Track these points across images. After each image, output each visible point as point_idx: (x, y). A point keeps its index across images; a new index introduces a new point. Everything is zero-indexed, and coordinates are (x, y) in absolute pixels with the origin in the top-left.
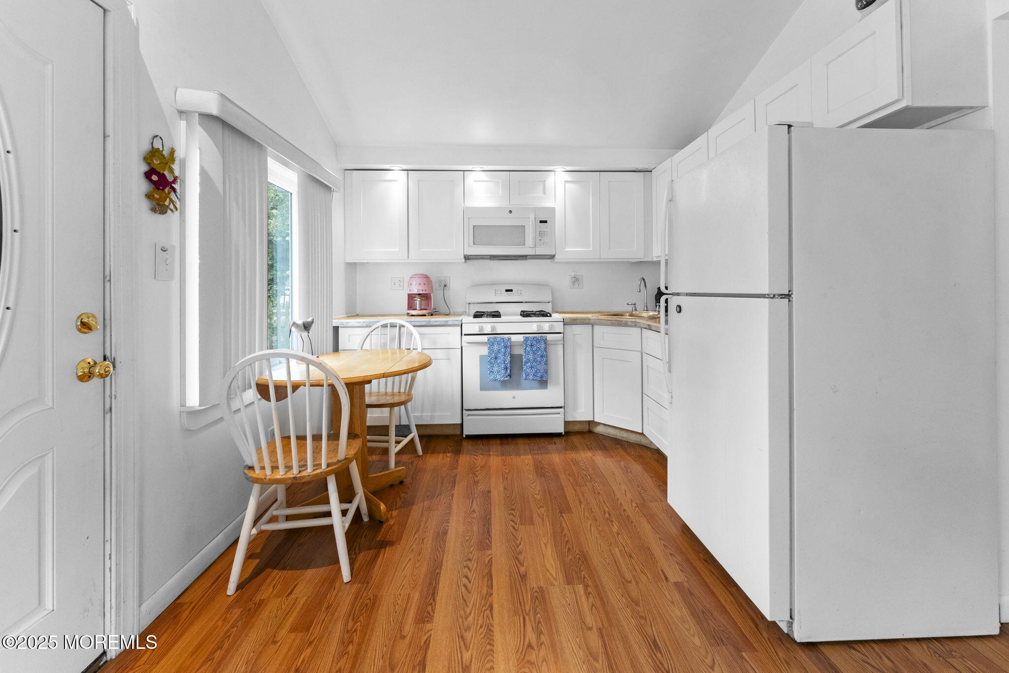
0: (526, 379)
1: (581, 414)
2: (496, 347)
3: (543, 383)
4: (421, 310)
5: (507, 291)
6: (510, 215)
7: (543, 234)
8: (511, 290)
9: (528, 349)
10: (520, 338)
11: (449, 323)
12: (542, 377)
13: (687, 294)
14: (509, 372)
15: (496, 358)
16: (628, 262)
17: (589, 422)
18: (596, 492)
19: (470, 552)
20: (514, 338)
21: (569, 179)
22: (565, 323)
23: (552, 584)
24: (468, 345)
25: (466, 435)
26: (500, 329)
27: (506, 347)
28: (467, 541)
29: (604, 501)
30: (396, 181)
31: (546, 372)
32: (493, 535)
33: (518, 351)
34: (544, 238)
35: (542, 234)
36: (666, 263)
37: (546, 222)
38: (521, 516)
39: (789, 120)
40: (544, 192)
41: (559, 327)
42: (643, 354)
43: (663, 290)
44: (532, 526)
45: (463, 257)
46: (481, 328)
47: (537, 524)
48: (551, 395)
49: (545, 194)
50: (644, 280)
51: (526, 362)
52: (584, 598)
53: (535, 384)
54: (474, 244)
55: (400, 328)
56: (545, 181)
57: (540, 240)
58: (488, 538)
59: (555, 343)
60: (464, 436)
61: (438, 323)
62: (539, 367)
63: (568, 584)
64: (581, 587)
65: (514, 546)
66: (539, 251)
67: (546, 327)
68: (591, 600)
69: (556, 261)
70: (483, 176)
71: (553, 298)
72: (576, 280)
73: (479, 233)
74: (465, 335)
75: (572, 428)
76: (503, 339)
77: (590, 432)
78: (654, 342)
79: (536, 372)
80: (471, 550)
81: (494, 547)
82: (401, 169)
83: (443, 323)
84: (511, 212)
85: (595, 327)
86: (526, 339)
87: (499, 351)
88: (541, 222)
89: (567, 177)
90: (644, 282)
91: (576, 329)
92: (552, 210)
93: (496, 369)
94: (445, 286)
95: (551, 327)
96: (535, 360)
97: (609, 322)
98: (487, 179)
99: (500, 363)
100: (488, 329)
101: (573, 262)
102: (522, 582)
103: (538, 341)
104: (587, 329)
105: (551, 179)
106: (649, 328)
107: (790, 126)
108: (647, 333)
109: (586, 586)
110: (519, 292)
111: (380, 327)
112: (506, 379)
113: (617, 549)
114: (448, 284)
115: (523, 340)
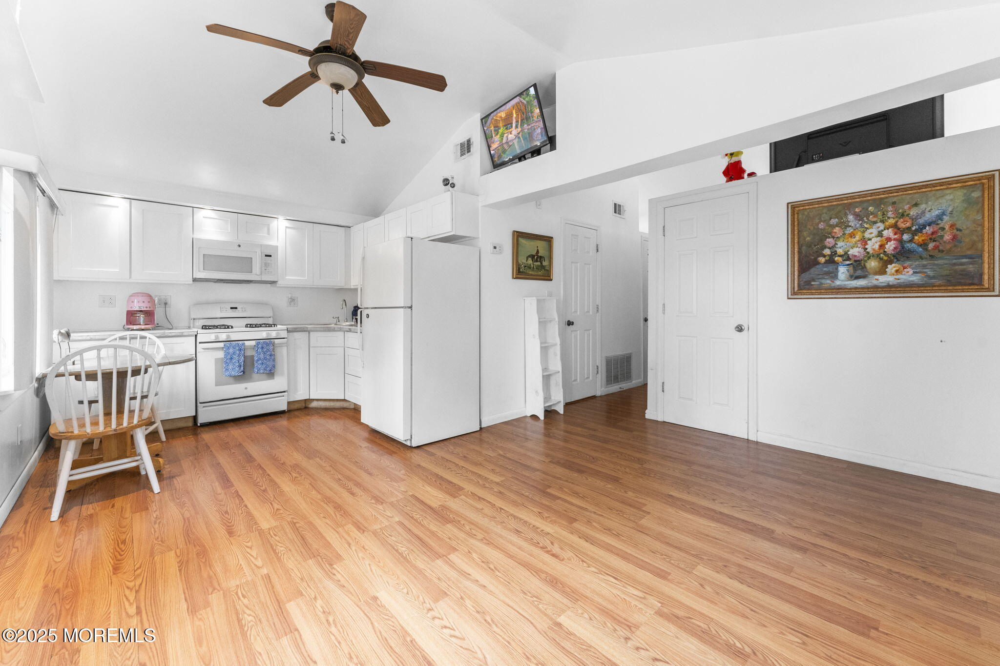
0: (257, 373)
1: (300, 395)
2: (231, 351)
3: (271, 373)
4: (146, 324)
5: (231, 308)
6: (239, 248)
7: (268, 265)
8: (236, 308)
9: (260, 350)
10: (253, 343)
11: (180, 334)
12: (270, 370)
13: (372, 308)
14: (242, 368)
15: (231, 359)
16: (333, 288)
17: (306, 400)
20: (247, 343)
21: (289, 225)
22: (288, 331)
24: (203, 350)
25: (200, 424)
26: (234, 337)
27: (240, 350)
30: (117, 207)
31: (274, 366)
33: (249, 353)
34: (268, 268)
35: (266, 265)
36: (361, 290)
37: (270, 256)
39: (412, 236)
40: (269, 233)
41: (284, 334)
42: (346, 348)
43: (359, 306)
45: (191, 280)
46: (217, 337)
48: (277, 383)
49: (269, 235)
50: (345, 301)
51: (258, 360)
53: (264, 376)
54: (204, 270)
56: (269, 224)
57: (265, 269)
59: (281, 345)
60: (199, 425)
61: (173, 335)
62: (268, 363)
66: (264, 278)
67: (273, 334)
69: (278, 285)
70: (212, 214)
71: (273, 314)
72: (292, 300)
73: (210, 261)
74: (200, 343)
75: (292, 407)
76: (239, 344)
77: (306, 408)
78: (353, 339)
79: (266, 367)
82: (123, 197)
84: (239, 246)
85: (311, 333)
86: (258, 344)
87: (234, 353)
88: (266, 256)
89: (287, 224)
90: (345, 302)
91: (297, 335)
92: (276, 248)
93: (231, 367)
94: (166, 304)
95: (278, 334)
96: (265, 359)
97: (322, 329)
98: (216, 217)
99: (235, 362)
100: (223, 337)
101: (290, 287)
103: (268, 344)
104: (306, 334)
105: (274, 224)
106: (350, 331)
107: (412, 238)
108: (348, 334)
110: (244, 310)
112: (240, 374)
114: (169, 303)
115: (255, 344)
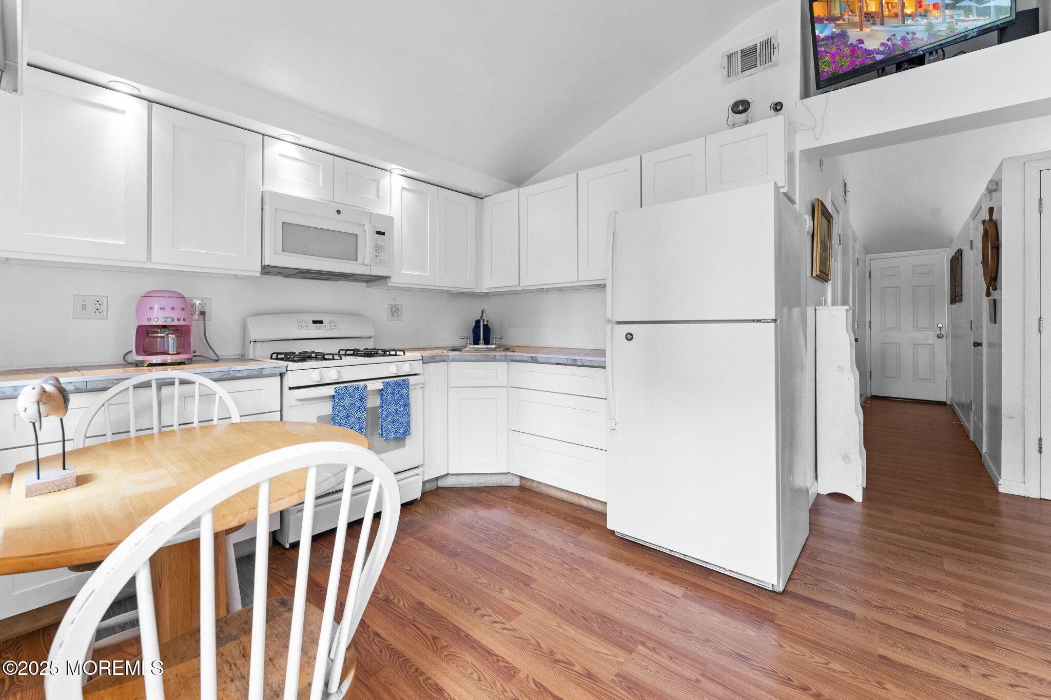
1: (436, 469)
2: (347, 401)
3: (403, 437)
4: (178, 353)
5: (314, 322)
6: (338, 217)
7: (380, 249)
8: (321, 322)
9: (388, 398)
10: (379, 385)
11: (266, 372)
15: (348, 417)
18: (528, 548)
19: (503, 691)
20: (370, 385)
21: (406, 186)
22: (423, 361)
23: (621, 664)
24: (298, 403)
25: (290, 544)
26: (343, 375)
27: (359, 399)
28: (480, 680)
29: (546, 554)
30: (124, 112)
31: (409, 425)
32: (498, 652)
34: (380, 255)
35: (378, 248)
37: (383, 234)
38: (494, 610)
40: (378, 196)
41: (418, 367)
44: (521, 616)
45: (259, 269)
47: (523, 610)
48: (409, 454)
49: (379, 198)
51: (385, 417)
52: (660, 658)
54: (282, 251)
55: (159, 387)
56: (379, 181)
57: (376, 256)
58: (498, 661)
59: (415, 387)
61: (245, 374)
62: (401, 421)
63: (631, 653)
64: (640, 648)
65: (536, 650)
66: (374, 271)
67: (405, 368)
68: (663, 654)
69: (390, 284)
70: (294, 151)
72: (395, 311)
73: (291, 235)
74: (289, 389)
76: (357, 388)
77: (438, 488)
79: (398, 427)
80: (501, 688)
81: (518, 666)
82: (136, 92)
83: (255, 373)
84: (339, 212)
85: (448, 364)
86: (386, 385)
87: (352, 406)
88: (378, 233)
89: (404, 182)
91: (433, 368)
92: (390, 220)
94: (204, 314)
96: (396, 412)
98: (302, 158)
99: (355, 423)
100: (331, 376)
102: (596, 682)
103: (399, 386)
104: (442, 367)
105: (386, 180)
109: (643, 644)
110: (333, 324)
111: (131, 389)
113: (614, 593)
114: (208, 312)
115: (381, 387)
